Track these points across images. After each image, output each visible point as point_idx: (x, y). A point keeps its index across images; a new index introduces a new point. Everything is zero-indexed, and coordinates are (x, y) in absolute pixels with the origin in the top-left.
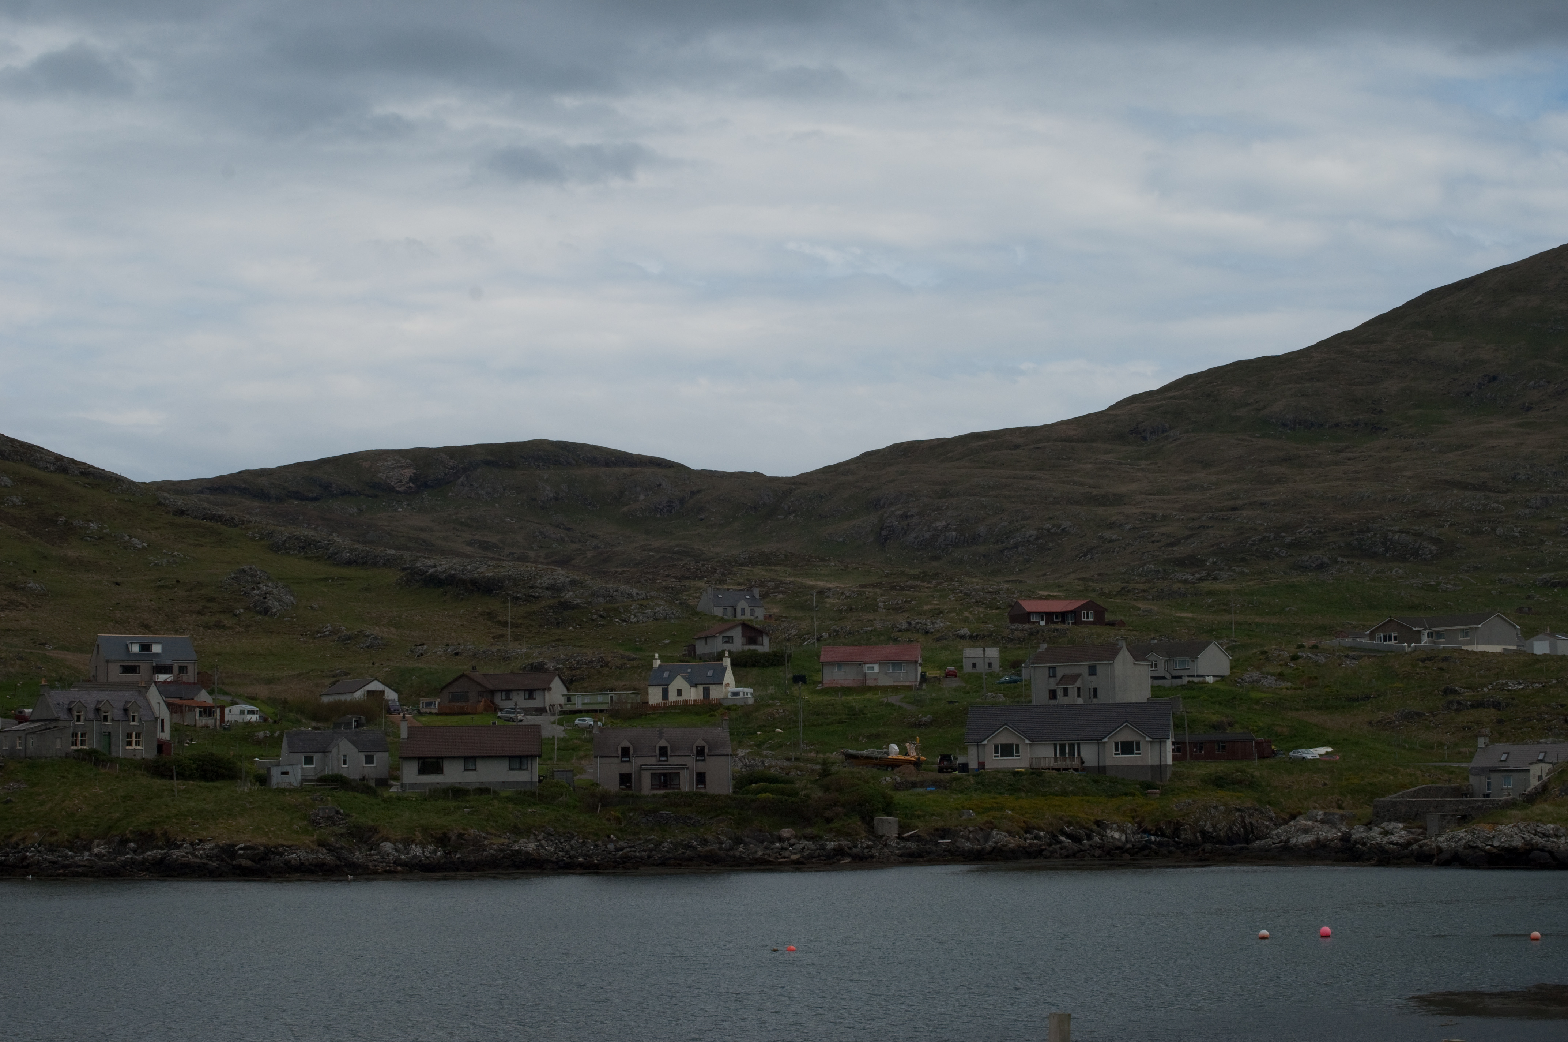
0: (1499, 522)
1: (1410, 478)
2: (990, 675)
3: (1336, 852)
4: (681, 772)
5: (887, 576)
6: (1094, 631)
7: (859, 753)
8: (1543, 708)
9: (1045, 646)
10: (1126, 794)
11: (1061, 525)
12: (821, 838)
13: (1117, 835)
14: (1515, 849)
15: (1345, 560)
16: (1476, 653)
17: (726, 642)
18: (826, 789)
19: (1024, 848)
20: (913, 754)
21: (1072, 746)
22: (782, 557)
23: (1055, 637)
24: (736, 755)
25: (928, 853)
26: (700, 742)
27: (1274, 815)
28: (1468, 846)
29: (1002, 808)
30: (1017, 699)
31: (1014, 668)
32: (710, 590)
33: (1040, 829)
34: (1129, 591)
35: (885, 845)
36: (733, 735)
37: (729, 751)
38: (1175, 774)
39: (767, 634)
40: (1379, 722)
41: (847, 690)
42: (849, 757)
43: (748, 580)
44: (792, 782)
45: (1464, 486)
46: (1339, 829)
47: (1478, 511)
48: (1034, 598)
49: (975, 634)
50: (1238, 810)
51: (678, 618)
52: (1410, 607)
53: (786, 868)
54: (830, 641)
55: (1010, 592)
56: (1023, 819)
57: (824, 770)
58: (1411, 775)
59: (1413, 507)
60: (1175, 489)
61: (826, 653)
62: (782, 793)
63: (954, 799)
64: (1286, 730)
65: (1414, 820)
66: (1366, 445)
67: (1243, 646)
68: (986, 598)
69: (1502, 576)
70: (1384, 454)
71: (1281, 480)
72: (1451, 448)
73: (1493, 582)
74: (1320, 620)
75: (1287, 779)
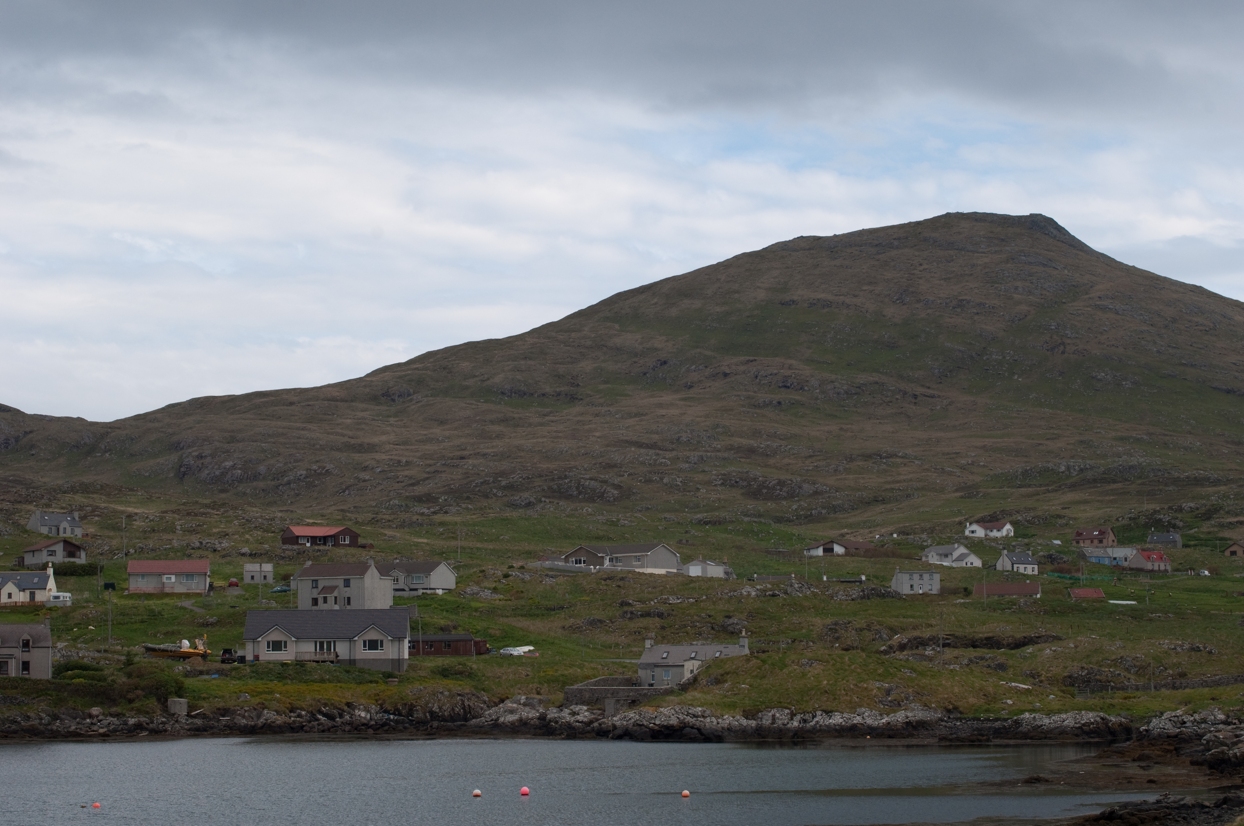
0: (666, 473)
1: (598, 437)
2: (265, 585)
3: (535, 729)
4: (9, 661)
5: (184, 504)
6: (349, 552)
7: (157, 646)
8: (695, 617)
9: (309, 563)
10: (371, 682)
11: (324, 468)
12: (124, 715)
13: (363, 714)
14: (672, 726)
15: (547, 500)
16: (645, 574)
17: (50, 555)
18: (129, 675)
19: (289, 724)
20: (201, 648)
21: (329, 643)
22: (99, 487)
23: (318, 556)
24: (56, 647)
25: (212, 728)
26: (26, 637)
27: (487, 699)
28: (636, 724)
29: (272, 692)
30: (287, 605)
31: (285, 580)
32: (38, 512)
33: (302, 709)
34: (377, 521)
35: (177, 721)
36: (54, 630)
37: (50, 644)
38: (410, 666)
39: (84, 549)
40: (570, 627)
41: (149, 596)
42: (148, 649)
43: (70, 505)
44: (102, 670)
45: (640, 445)
46: (538, 711)
47: (650, 464)
48: (302, 525)
49: (254, 552)
50: (459, 695)
51: (10, 534)
52: (596, 538)
53: (95, 739)
54: (135, 556)
55: (282, 519)
56: (288, 701)
57: (128, 660)
58: (593, 669)
59: (601, 460)
60: (416, 441)
61: (133, 565)
62: (93, 678)
63: (234, 685)
64: (498, 633)
65: (595, 704)
66: (566, 411)
67: (466, 566)
68: (263, 524)
69: (667, 515)
70: (579, 418)
71: (499, 436)
72: (630, 416)
73: (660, 520)
74: (527, 547)
75: (498, 671)
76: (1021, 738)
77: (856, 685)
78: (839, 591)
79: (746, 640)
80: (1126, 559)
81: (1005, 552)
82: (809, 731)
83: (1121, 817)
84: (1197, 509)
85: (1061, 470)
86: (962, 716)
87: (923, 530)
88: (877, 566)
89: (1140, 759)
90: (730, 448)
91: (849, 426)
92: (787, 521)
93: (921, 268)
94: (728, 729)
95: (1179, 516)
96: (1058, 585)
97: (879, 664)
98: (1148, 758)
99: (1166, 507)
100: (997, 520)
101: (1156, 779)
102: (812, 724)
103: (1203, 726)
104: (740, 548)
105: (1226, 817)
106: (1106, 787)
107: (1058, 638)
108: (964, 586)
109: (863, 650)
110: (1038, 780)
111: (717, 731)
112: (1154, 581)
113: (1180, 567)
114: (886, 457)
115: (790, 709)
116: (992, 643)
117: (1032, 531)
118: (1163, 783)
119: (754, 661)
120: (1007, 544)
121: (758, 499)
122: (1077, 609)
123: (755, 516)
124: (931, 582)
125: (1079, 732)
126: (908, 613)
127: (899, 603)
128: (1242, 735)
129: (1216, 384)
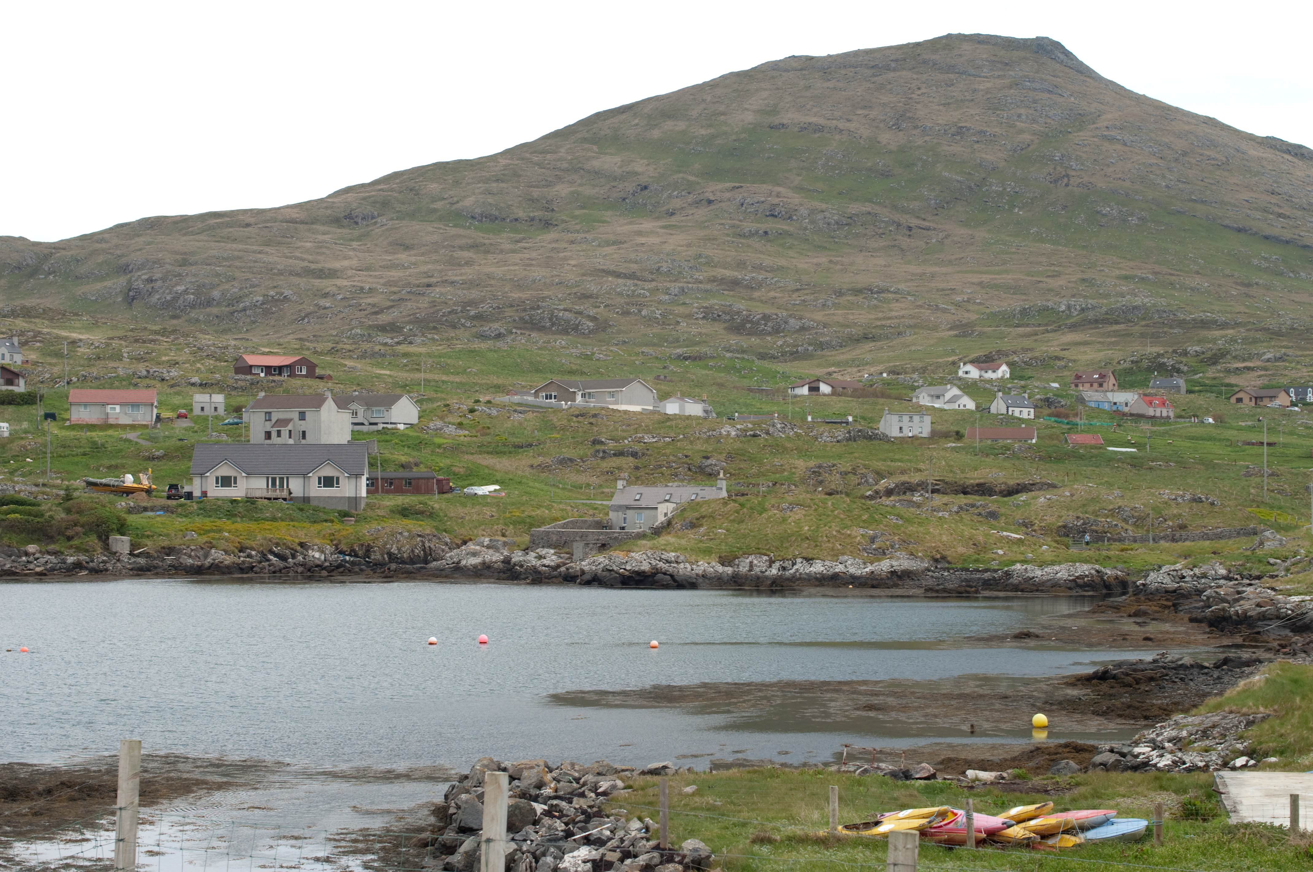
0: (644, 305)
1: (574, 266)
2: (216, 417)
3: (499, 573)
5: (132, 330)
6: (305, 383)
7: (99, 481)
8: (671, 458)
9: (262, 394)
10: (326, 521)
11: (283, 293)
12: (62, 553)
13: (317, 555)
14: (644, 572)
15: (519, 332)
16: (619, 411)
18: (68, 511)
19: (238, 564)
20: (145, 483)
21: (282, 479)
22: (41, 310)
23: (272, 387)
25: (155, 568)
27: (449, 541)
28: (605, 569)
29: (220, 531)
30: (238, 439)
31: (236, 412)
33: (252, 549)
34: (337, 351)
35: (118, 560)
38: (368, 504)
39: (23, 377)
40: (539, 465)
41: (92, 427)
42: (90, 484)
43: (10, 330)
44: (39, 505)
45: (617, 275)
46: (502, 554)
47: (628, 295)
48: (257, 354)
49: (204, 382)
50: (419, 536)
52: (569, 372)
53: (31, 579)
54: (78, 384)
55: (236, 347)
56: (238, 539)
57: (67, 495)
58: (562, 510)
59: (575, 290)
60: (380, 267)
61: (75, 394)
62: (30, 514)
63: (180, 522)
64: (462, 471)
65: (563, 547)
66: (539, 238)
67: (430, 400)
68: (216, 352)
69: (645, 349)
70: (554, 245)
71: (469, 263)
72: (608, 243)
73: (637, 354)
74: (495, 380)
75: (461, 511)
76: (1011, 591)
77: (838, 532)
78: (824, 432)
80: (1126, 404)
81: (1000, 394)
82: (787, 579)
83: (1114, 677)
84: (1203, 353)
85: (1061, 310)
86: (950, 566)
87: (914, 370)
88: (865, 407)
89: (1136, 615)
90: (713, 280)
91: (840, 259)
92: (771, 357)
93: (919, 92)
94: (703, 576)
95: (1184, 360)
96: (1054, 430)
97: (864, 509)
98: (1145, 614)
99: (1170, 350)
100: (993, 361)
101: (1152, 636)
102: (792, 572)
103: (1203, 581)
104: (721, 385)
105: (1226, 679)
106: (1100, 644)
107: (1054, 486)
108: (956, 429)
109: (847, 495)
110: (1028, 635)
111: (690, 577)
112: (1155, 428)
113: (1183, 413)
114: (877, 292)
115: (768, 556)
116: (983, 489)
117: (1029, 373)
118: (1160, 641)
119: (732, 505)
120: (1002, 386)
121: (741, 334)
122: (1074, 455)
123: (738, 352)
124: (921, 425)
125: (1073, 585)
126: (897, 457)
127: (887, 446)
128: (1244, 592)
129: (1226, 222)
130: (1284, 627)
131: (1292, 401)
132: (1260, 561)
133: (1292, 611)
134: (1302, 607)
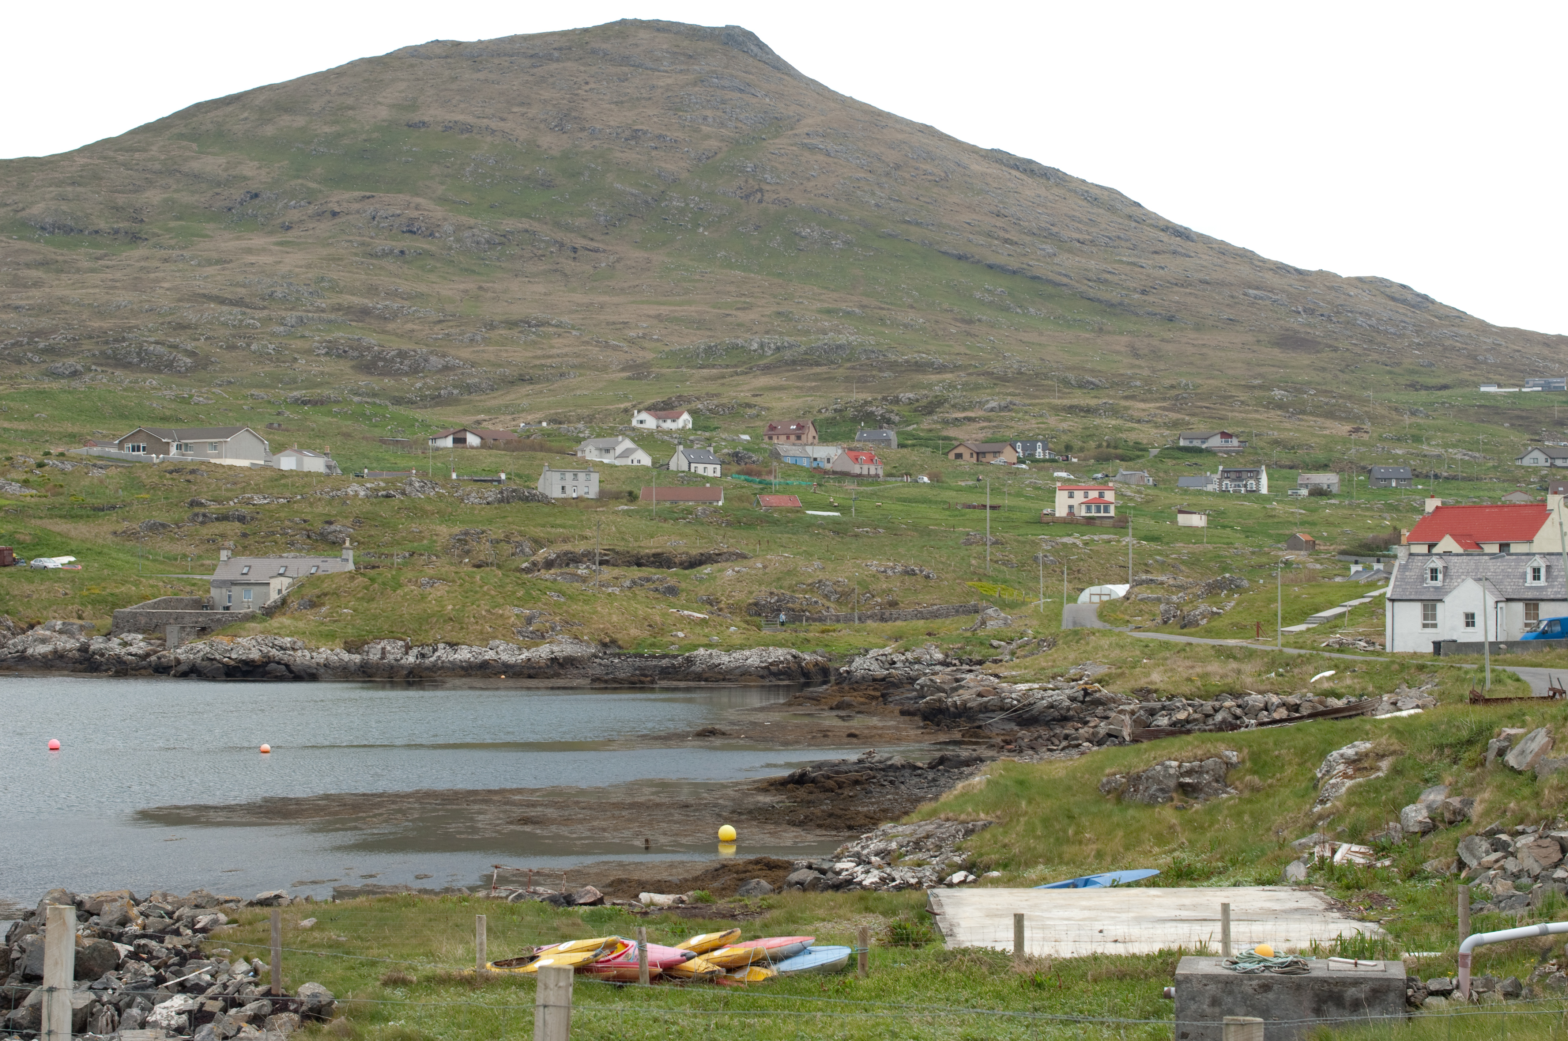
0: (254, 338)
1: (168, 289)
3: (74, 663)
8: (287, 523)
14: (253, 661)
15: (99, 369)
16: (223, 466)
27: (11, 624)
28: (206, 658)
40: (124, 532)
45: (222, 301)
46: (78, 640)
47: (234, 326)
52: (161, 419)
58: (152, 586)
59: (169, 319)
64: (28, 538)
65: (154, 631)
66: (125, 254)
69: (255, 391)
70: (143, 264)
71: (37, 284)
72: (210, 262)
73: (245, 397)
74: (70, 428)
75: (27, 588)
76: (693, 680)
77: (488, 611)
78: (471, 492)
79: (351, 553)
80: (829, 460)
81: (681, 447)
82: (428, 669)
83: (813, 781)
84: (917, 400)
85: (752, 348)
86: (621, 651)
87: (580, 419)
88: (521, 462)
89: (839, 707)
90: (337, 308)
91: (491, 285)
92: (408, 402)
93: (587, 87)
94: (325, 665)
95: (895, 408)
96: (744, 490)
97: (518, 584)
98: (849, 706)
99: (880, 397)
100: (672, 408)
101: (857, 732)
102: (432, 659)
103: (916, 667)
104: (347, 435)
105: (942, 781)
106: (797, 742)
107: (744, 557)
108: (629, 489)
109: (499, 567)
110: (712, 733)
111: (310, 667)
112: (862, 489)
113: (894, 471)
114: (536, 326)
115: (404, 640)
116: (660, 561)
117: (716, 423)
118: (866, 737)
119: (360, 580)
120: (683, 438)
121: (372, 374)
122: (767, 520)
123: (368, 395)
124: (587, 483)
125: (766, 672)
126: (558, 522)
127: (546, 509)
128: (963, 679)
129: (944, 248)
130: (1009, 720)
131: (1018, 458)
132: (982, 644)
133: (1018, 701)
134: (1029, 696)
